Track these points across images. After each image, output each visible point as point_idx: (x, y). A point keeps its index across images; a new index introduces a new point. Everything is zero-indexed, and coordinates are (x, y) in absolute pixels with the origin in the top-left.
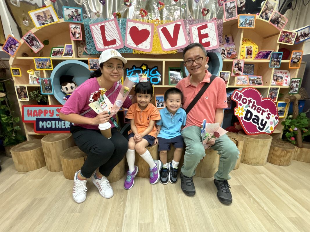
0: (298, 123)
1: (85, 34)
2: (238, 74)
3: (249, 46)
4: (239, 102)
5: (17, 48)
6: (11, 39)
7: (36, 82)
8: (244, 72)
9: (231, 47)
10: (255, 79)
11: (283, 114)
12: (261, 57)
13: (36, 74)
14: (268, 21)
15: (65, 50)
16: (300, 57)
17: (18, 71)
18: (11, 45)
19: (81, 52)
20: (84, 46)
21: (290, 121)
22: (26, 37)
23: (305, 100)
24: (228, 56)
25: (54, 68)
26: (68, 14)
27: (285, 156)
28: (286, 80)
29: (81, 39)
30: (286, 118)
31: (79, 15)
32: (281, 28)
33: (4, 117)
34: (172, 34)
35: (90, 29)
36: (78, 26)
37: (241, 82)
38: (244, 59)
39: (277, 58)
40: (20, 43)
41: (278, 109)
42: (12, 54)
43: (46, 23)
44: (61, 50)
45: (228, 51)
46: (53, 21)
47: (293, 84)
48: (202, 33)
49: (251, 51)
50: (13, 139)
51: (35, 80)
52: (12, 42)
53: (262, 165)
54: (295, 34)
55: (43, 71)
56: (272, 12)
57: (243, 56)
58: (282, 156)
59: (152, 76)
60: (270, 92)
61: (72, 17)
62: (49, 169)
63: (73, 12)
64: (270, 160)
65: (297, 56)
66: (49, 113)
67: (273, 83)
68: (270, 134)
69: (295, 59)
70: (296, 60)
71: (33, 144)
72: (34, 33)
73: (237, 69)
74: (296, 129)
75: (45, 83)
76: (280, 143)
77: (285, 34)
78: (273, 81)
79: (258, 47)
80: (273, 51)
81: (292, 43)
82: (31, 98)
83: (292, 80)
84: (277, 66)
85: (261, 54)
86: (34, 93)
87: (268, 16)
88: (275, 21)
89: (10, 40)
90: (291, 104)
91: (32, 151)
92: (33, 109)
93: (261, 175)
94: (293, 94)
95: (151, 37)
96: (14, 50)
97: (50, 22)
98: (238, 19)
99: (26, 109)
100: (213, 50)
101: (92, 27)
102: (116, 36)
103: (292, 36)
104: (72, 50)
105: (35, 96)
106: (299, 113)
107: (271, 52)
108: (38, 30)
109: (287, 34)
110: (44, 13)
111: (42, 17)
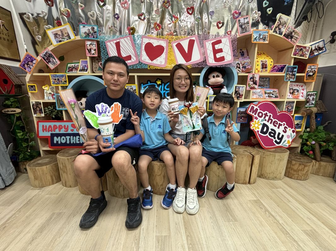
0: (316, 136)
1: (101, 50)
2: (253, 88)
3: (264, 60)
4: (255, 116)
5: (34, 65)
6: (28, 56)
7: (51, 98)
8: (259, 86)
9: (246, 61)
10: (270, 92)
11: (300, 127)
12: (276, 70)
13: (51, 89)
14: (282, 36)
15: (80, 65)
16: (315, 70)
17: (34, 87)
18: (28, 62)
19: (96, 67)
20: (99, 62)
21: (307, 134)
22: (43, 54)
23: (323, 113)
24: (243, 70)
25: (69, 84)
26: (84, 32)
27: (302, 170)
28: (303, 93)
29: (96, 55)
30: (303, 131)
31: (95, 32)
32: (295, 42)
33: (19, 133)
34: (186, 49)
35: (105, 46)
36: (93, 43)
37: (257, 95)
38: (259, 73)
39: (292, 72)
40: (37, 60)
41: (295, 122)
42: (29, 71)
43: (63, 41)
44: (76, 66)
45: (243, 64)
46: (70, 38)
47: (309, 97)
48: (216, 48)
49: (266, 65)
50: (28, 155)
51: (50, 96)
52: (29, 59)
53: (280, 179)
54: (309, 48)
55: (58, 86)
56: (285, 27)
57: (258, 70)
58: (299, 170)
59: (166, 91)
60: (286, 105)
61: (88, 34)
62: (64, 185)
63: (89, 29)
64: (288, 174)
65: (312, 70)
66: (63, 128)
67: (289, 96)
68: (287, 148)
69: (310, 72)
70: (311, 74)
71: (48, 160)
72: (51, 51)
73: (252, 83)
74: (314, 142)
75: (60, 98)
76: (298, 157)
77: (299, 48)
78: (289, 94)
79: (272, 61)
80: (287, 65)
81: (306, 57)
82: (45, 113)
83: (308, 93)
84: (292, 80)
85: (276, 67)
86: (49, 108)
87: (282, 31)
88: (289, 36)
89: (28, 58)
90: (308, 117)
91: (47, 166)
92: (47, 124)
93: (278, 189)
94: (310, 107)
95: (166, 52)
96: (31, 67)
97: (67, 40)
98: (252, 34)
99: (41, 124)
100: (228, 64)
101: (108, 43)
102: (131, 52)
103: (306, 50)
104: (88, 66)
105: (50, 111)
106: (316, 126)
107: (286, 65)
108: (55, 47)
109: (301, 48)
110: (61, 31)
111: (59, 34)
